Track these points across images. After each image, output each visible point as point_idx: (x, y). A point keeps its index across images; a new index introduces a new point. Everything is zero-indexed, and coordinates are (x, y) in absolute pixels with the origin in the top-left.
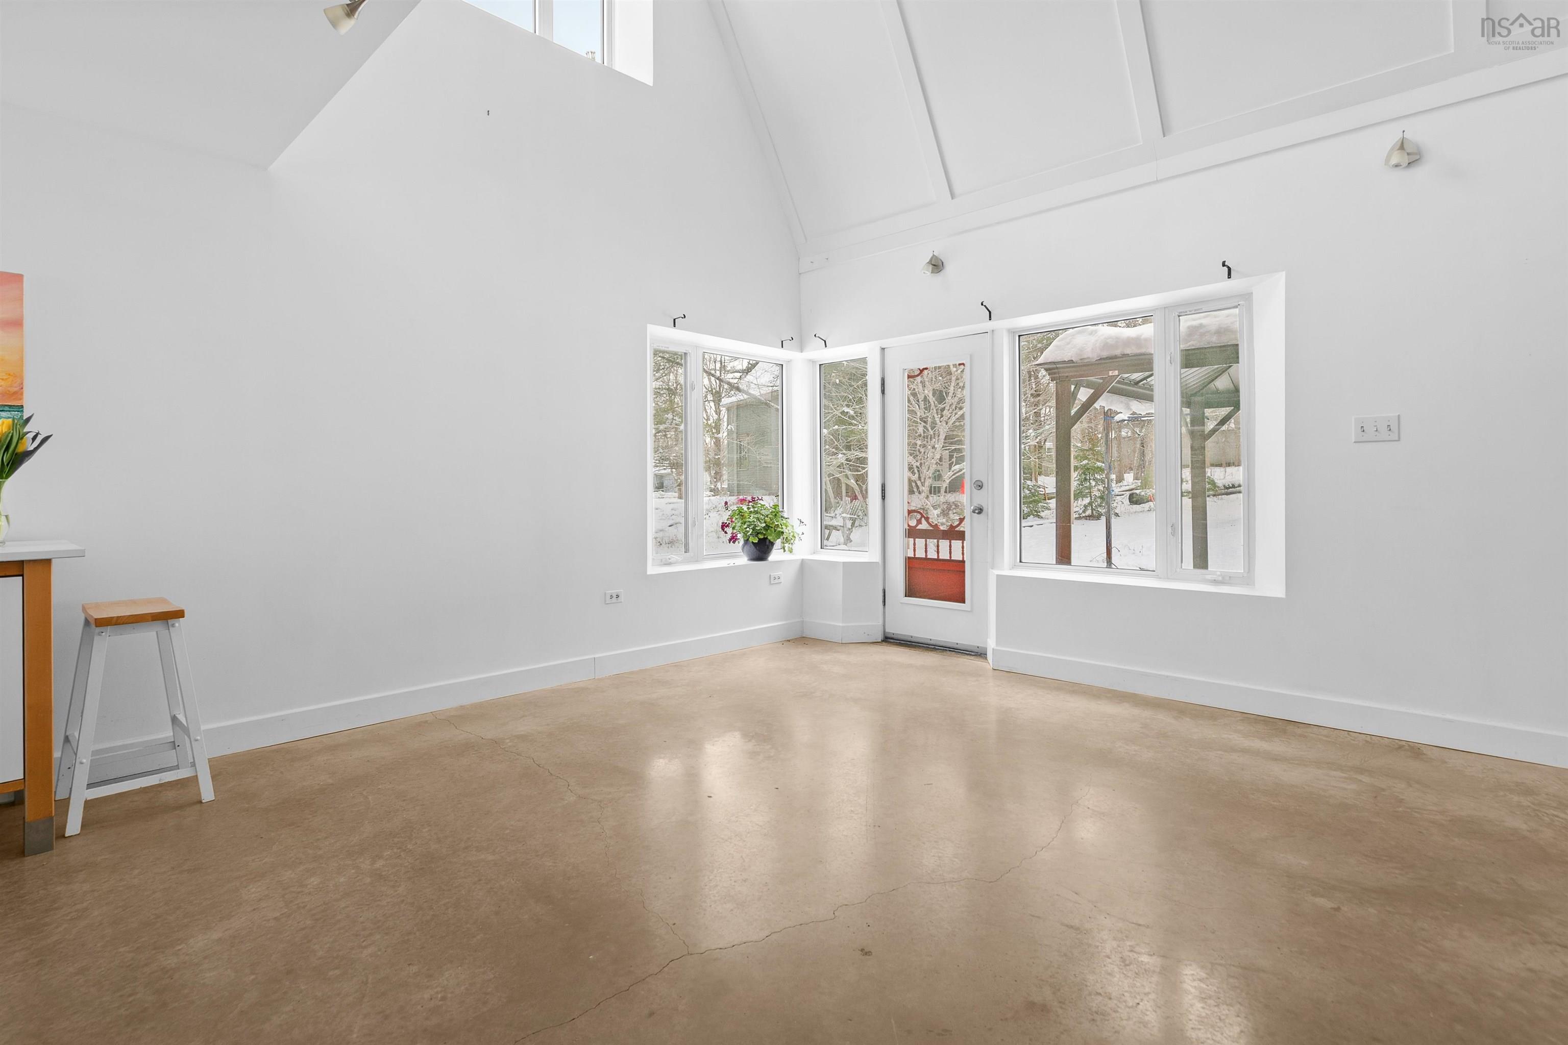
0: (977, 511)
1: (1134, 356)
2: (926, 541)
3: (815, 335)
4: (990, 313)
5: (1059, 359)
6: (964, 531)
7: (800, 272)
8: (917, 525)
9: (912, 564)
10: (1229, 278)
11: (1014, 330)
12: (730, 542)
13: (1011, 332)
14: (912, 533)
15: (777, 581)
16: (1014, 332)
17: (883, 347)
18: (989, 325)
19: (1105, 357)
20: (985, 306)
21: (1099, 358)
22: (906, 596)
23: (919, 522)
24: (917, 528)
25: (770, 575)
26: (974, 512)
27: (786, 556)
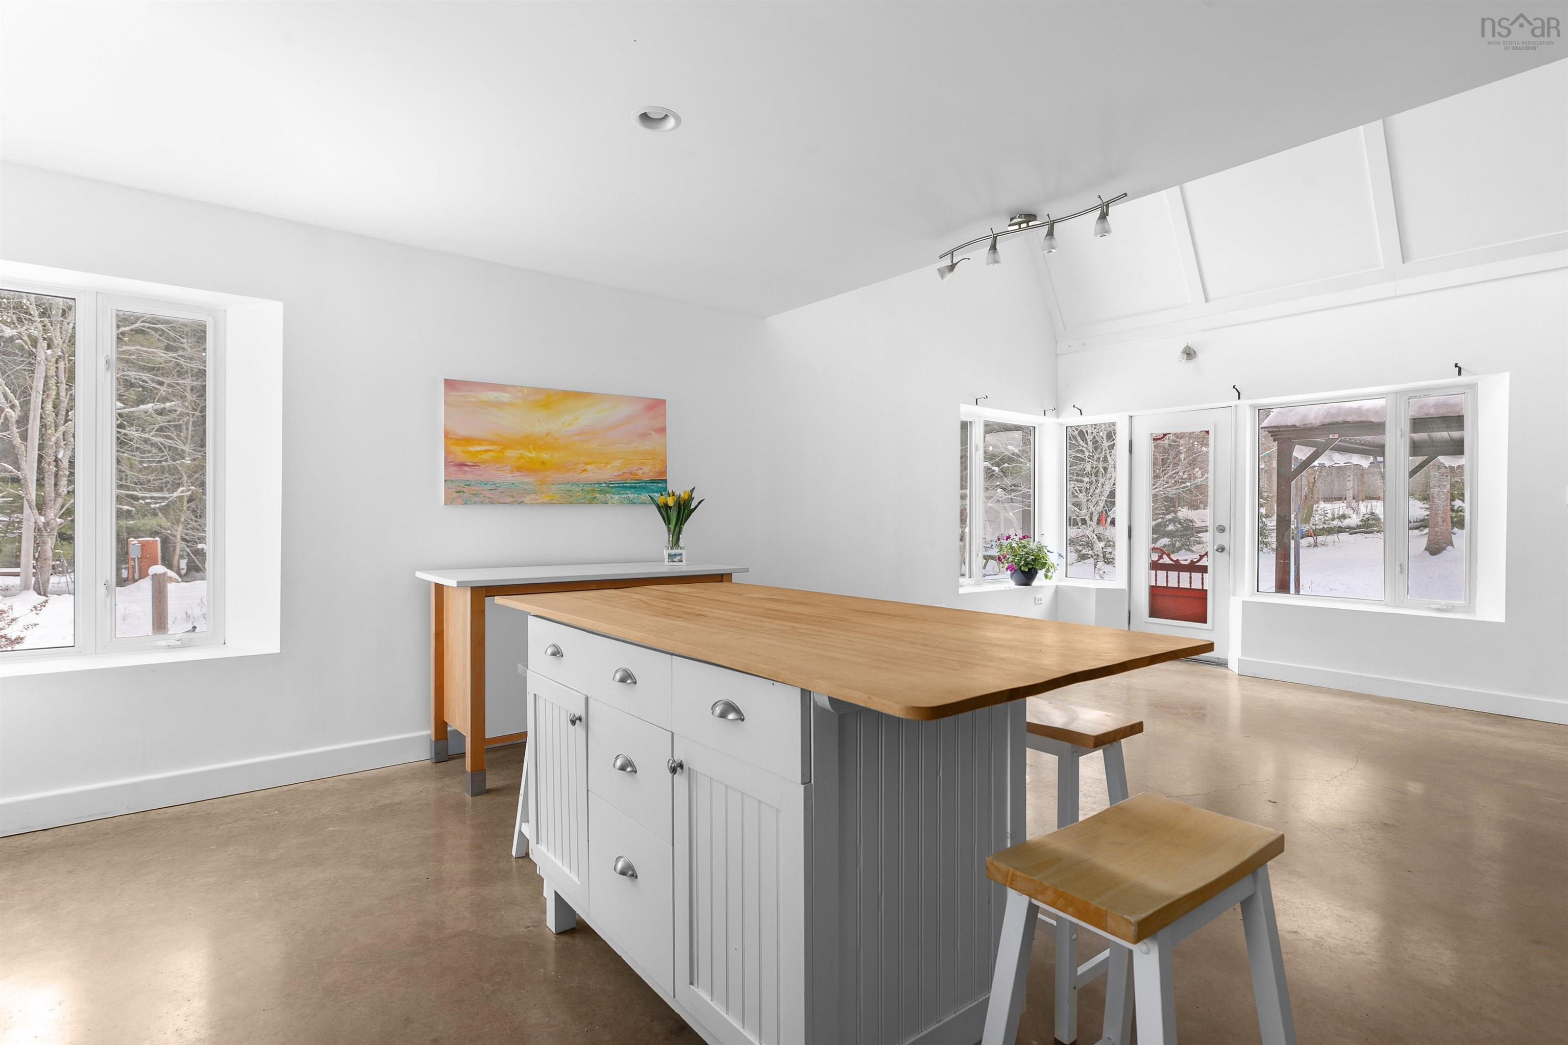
0: (1220, 550)
1: (1354, 423)
2: (1167, 573)
3: (1074, 406)
4: (1239, 393)
5: (1282, 424)
6: (1207, 566)
7: (1057, 354)
8: (1159, 560)
9: (1154, 591)
10: (1459, 375)
11: (1255, 405)
12: (1007, 570)
13: (1253, 407)
14: (1155, 566)
15: (1039, 602)
16: (1254, 407)
17: (1131, 415)
18: (1238, 402)
19: (1326, 423)
20: (1236, 389)
21: (1321, 424)
22: (1150, 617)
23: (1161, 557)
24: (1159, 562)
25: (1035, 597)
26: (1217, 550)
27: (1047, 582)
